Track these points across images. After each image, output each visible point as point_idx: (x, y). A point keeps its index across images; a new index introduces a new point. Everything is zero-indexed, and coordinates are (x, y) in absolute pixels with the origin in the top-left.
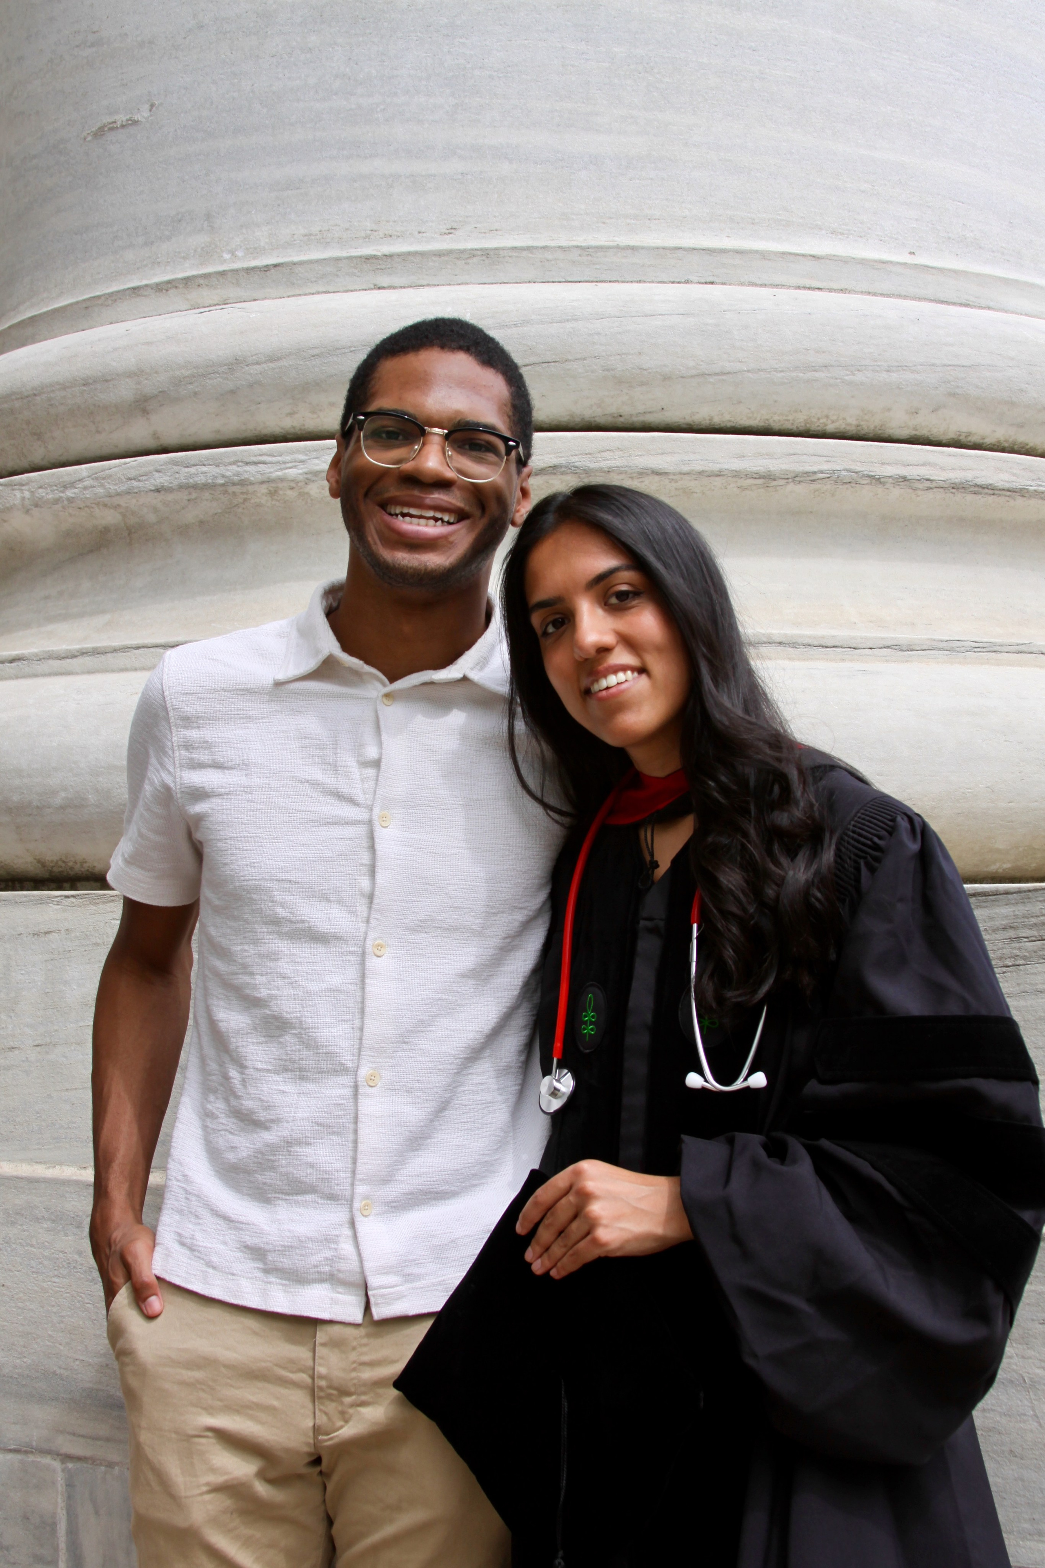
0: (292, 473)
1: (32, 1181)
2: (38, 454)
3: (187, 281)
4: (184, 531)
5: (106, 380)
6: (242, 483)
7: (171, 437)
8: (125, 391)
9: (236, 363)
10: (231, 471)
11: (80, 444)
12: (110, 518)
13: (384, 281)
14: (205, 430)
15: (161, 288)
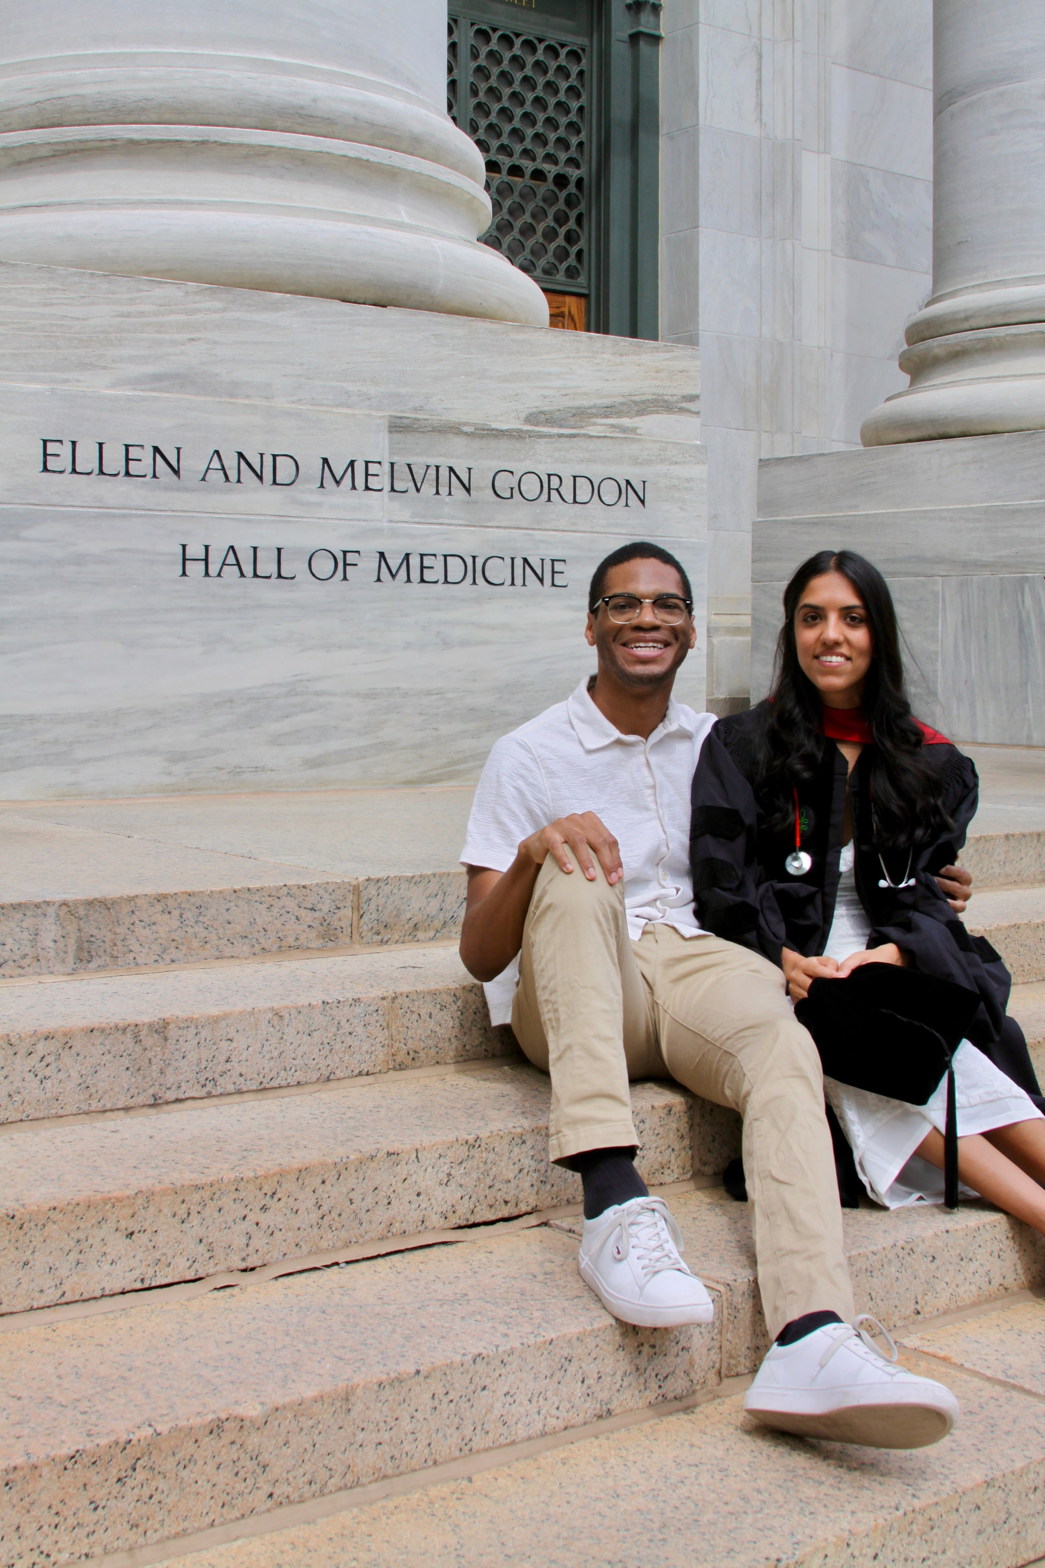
0: (1002, 335)
1: (935, 510)
2: (941, 332)
3: (980, 285)
4: (977, 351)
5: (957, 312)
6: (990, 337)
7: (974, 326)
8: (962, 315)
9: (989, 307)
10: (987, 335)
11: (952, 329)
12: (958, 348)
13: (1028, 283)
14: (983, 324)
15: (973, 287)
